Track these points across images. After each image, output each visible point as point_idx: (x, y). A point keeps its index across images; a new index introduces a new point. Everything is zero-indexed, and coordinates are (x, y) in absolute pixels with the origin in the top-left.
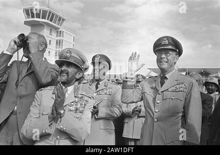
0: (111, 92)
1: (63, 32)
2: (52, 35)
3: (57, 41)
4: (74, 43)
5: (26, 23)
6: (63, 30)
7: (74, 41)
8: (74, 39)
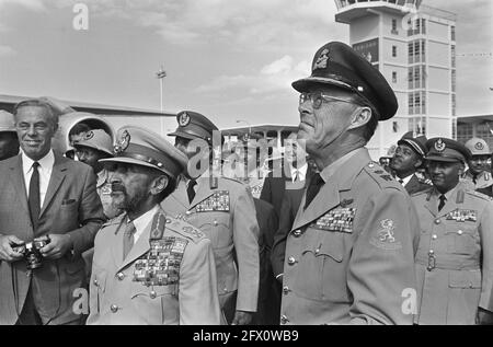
0: (229, 204)
1: (424, 20)
2: (397, 33)
3: (410, 45)
4: (454, 43)
5: (340, 18)
6: (425, 16)
7: (453, 39)
8: (453, 33)
